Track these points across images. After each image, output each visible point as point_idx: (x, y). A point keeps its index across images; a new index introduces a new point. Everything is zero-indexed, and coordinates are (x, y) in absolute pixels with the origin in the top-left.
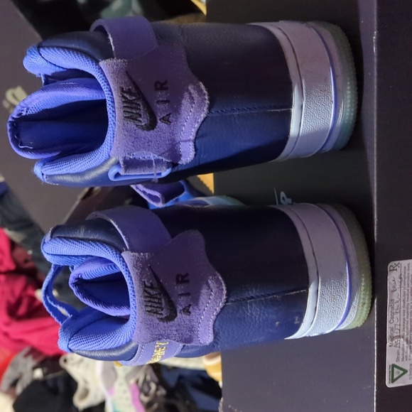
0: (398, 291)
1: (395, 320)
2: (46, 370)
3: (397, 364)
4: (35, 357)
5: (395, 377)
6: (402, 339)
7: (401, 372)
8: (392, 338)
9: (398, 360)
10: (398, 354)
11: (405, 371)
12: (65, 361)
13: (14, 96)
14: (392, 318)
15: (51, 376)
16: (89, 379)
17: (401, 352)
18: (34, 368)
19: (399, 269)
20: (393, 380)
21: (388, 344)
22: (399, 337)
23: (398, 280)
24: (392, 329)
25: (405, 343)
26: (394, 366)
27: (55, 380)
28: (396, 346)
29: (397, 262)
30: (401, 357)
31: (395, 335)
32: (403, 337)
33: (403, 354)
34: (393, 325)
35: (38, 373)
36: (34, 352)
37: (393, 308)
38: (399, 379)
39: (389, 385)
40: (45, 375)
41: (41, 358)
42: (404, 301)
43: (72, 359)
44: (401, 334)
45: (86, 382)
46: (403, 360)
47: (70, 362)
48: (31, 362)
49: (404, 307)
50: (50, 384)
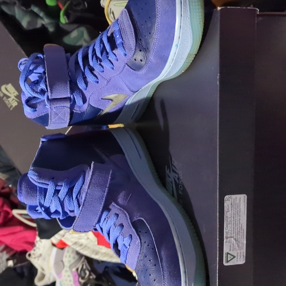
0: (230, 212)
1: (228, 227)
2: (15, 261)
3: (230, 252)
4: (7, 253)
5: (229, 259)
6: (232, 239)
7: (232, 257)
8: (227, 238)
9: (230, 250)
10: (230, 247)
11: (234, 257)
12: (30, 255)
13: (6, 89)
14: (227, 226)
15: (19, 265)
16: (45, 268)
17: (232, 246)
18: (8, 260)
19: (231, 200)
20: (227, 262)
21: (225, 241)
22: (231, 237)
23: (230, 206)
24: (227, 233)
25: (234, 241)
26: (228, 253)
27: (22, 267)
28: (229, 242)
29: (230, 196)
30: (232, 249)
31: (228, 236)
32: (233, 237)
33: (233, 247)
34: (227, 231)
35: (11, 263)
36: (7, 248)
37: (227, 221)
38: (231, 261)
39: (225, 264)
40: (15, 264)
41: (12, 253)
42: (234, 217)
43: (34, 254)
44: (232, 235)
45: (43, 270)
46: (233, 250)
47: (32, 256)
48: (5, 256)
49: (234, 221)
50: (19, 271)
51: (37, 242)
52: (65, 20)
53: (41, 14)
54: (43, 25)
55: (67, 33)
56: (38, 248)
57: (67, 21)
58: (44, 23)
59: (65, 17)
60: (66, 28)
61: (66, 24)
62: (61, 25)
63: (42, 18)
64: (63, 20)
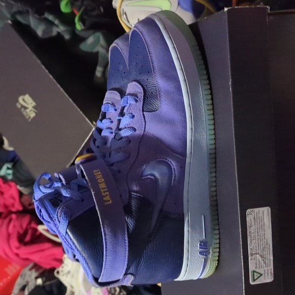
0: (253, 227)
1: (253, 243)
2: (44, 278)
3: (256, 270)
4: (36, 271)
5: (255, 278)
6: (258, 256)
7: (259, 275)
8: (252, 255)
9: (256, 267)
10: (256, 264)
11: (261, 275)
12: (58, 272)
13: (24, 100)
14: (251, 242)
15: (48, 283)
16: (74, 285)
17: (258, 263)
18: (37, 278)
19: (253, 214)
20: (254, 280)
21: (249, 258)
22: (256, 254)
23: (253, 220)
24: (251, 249)
25: (260, 257)
26: (254, 272)
27: (51, 286)
28: (254, 259)
29: (252, 210)
31: (253, 253)
32: (259, 254)
33: (259, 264)
34: (252, 247)
35: (39, 281)
36: (36, 266)
37: (251, 237)
38: (258, 280)
39: (252, 283)
40: (44, 282)
41: (41, 271)
42: (258, 232)
43: (62, 271)
44: (257, 252)
45: (72, 287)
46: (259, 268)
47: (61, 273)
48: (34, 274)
49: (258, 236)
50: (48, 289)
51: (65, 258)
52: (81, 26)
53: (56, 22)
54: (59, 33)
55: (83, 39)
56: (67, 265)
57: (83, 28)
58: (59, 31)
59: (80, 23)
60: (83, 34)
61: (82, 30)
62: (77, 32)
63: (57, 26)
64: (79, 26)
